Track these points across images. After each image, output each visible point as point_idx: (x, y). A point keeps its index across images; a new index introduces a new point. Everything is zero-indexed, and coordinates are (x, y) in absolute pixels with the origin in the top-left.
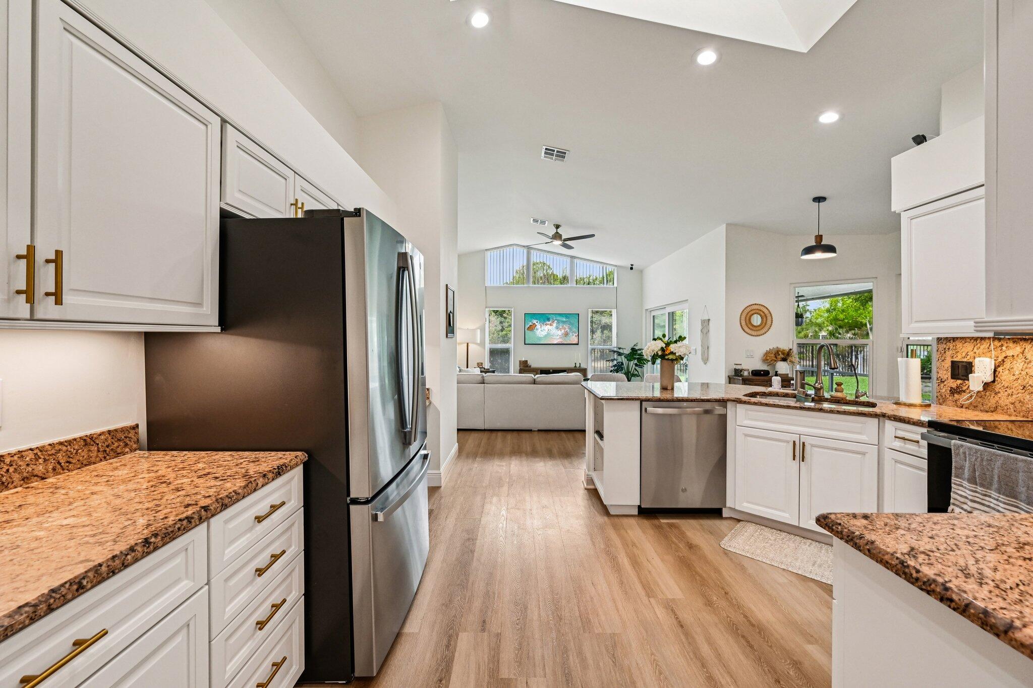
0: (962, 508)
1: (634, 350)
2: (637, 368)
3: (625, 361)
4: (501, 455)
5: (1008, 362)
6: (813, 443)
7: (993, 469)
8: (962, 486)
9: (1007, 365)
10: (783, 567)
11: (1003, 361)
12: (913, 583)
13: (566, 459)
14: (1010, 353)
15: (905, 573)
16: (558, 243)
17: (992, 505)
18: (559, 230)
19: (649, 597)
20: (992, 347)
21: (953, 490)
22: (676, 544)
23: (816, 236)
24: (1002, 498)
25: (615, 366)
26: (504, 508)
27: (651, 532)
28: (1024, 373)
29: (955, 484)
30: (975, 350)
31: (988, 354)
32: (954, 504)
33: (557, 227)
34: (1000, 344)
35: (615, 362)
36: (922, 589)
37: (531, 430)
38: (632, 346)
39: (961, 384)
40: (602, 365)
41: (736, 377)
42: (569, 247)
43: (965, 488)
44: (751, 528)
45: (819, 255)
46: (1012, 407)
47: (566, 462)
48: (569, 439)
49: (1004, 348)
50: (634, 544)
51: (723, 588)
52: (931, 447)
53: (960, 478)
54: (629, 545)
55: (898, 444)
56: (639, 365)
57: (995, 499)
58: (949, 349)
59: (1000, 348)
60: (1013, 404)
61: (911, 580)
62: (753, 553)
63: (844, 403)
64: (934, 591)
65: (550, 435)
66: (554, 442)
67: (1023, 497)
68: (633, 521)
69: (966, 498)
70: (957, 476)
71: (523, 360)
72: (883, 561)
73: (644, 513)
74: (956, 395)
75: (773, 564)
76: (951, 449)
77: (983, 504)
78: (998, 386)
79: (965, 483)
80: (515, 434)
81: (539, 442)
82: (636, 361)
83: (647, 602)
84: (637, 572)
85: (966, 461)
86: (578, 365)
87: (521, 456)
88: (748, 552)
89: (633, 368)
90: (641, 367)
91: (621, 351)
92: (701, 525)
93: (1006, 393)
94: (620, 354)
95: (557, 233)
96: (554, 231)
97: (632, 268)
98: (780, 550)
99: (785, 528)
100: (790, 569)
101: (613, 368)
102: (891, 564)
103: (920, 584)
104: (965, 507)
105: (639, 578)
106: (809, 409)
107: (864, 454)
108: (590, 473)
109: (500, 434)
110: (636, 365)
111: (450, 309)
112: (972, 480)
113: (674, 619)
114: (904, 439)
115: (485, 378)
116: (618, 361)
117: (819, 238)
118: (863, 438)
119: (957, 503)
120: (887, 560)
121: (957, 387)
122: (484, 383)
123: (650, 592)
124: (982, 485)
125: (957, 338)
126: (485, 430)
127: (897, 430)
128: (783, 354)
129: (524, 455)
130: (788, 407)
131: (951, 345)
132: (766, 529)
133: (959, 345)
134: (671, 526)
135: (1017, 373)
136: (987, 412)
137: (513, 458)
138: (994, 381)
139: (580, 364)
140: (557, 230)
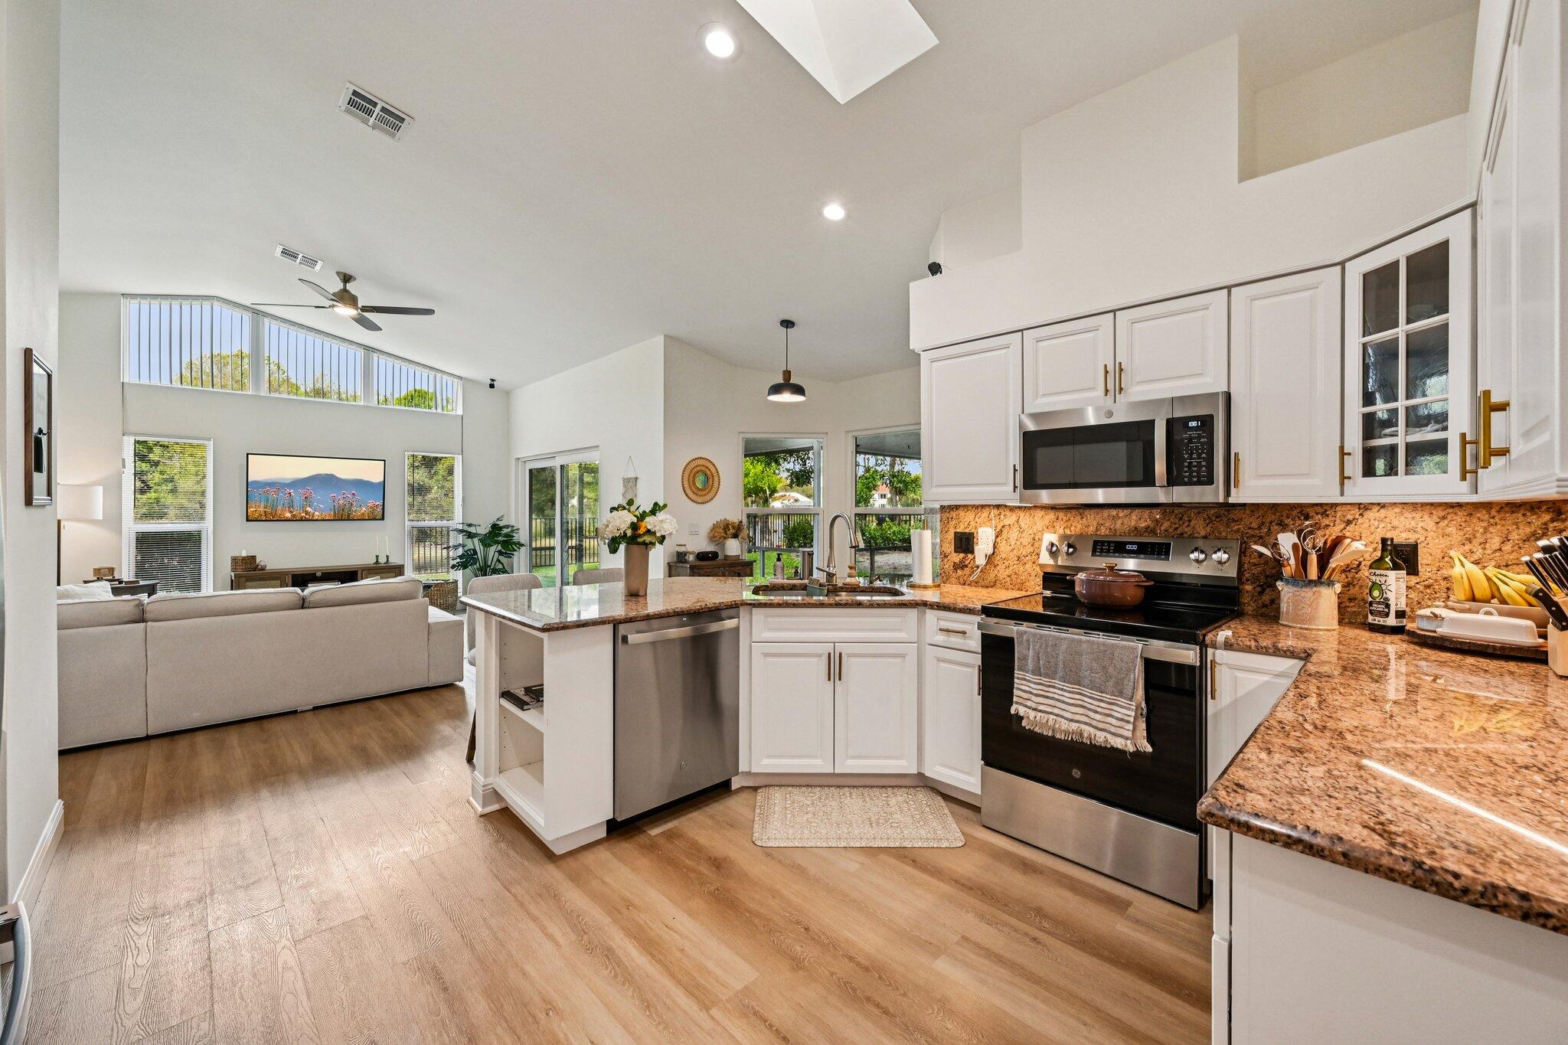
0: (1026, 706)
1: (496, 528)
2: (501, 558)
3: (479, 548)
4: (224, 794)
5: (1005, 531)
6: (850, 652)
7: (1058, 654)
8: (1025, 680)
9: (1005, 535)
10: (843, 844)
11: (1001, 530)
12: (1455, 899)
13: (409, 759)
14: (1007, 522)
15: (1436, 884)
16: (346, 311)
17: (1056, 696)
18: (349, 286)
19: (707, 1009)
20: (992, 515)
21: (1015, 685)
22: (694, 870)
23: (784, 372)
24: (1068, 686)
25: (460, 557)
26: (284, 942)
27: (644, 862)
28: (1018, 543)
29: (1018, 678)
30: (977, 519)
31: (988, 524)
32: (1017, 703)
33: (347, 278)
34: (999, 512)
35: (460, 551)
36: (1478, 906)
37: (295, 712)
38: (492, 520)
39: (963, 558)
40: (433, 554)
41: (681, 565)
42: (373, 327)
43: (1029, 681)
44: (777, 795)
45: (786, 397)
46: (1008, 579)
47: (411, 766)
48: (399, 715)
49: (1002, 517)
50: (629, 905)
51: (798, 923)
52: (985, 638)
53: (1023, 671)
54: (619, 909)
55: (940, 638)
56: (506, 553)
57: (1059, 689)
58: (952, 518)
59: (998, 517)
60: (1009, 576)
61: (1453, 893)
62: (801, 839)
63: (860, 592)
64: (1506, 906)
65: (348, 714)
66: (366, 729)
67: (1087, 682)
68: (603, 854)
69: (1031, 693)
70: (1019, 669)
71: (244, 554)
72: (1381, 869)
73: (619, 829)
74: (958, 571)
75: (830, 844)
76: (1013, 638)
77: (1047, 697)
78: (998, 558)
79: (1029, 676)
80: (250, 729)
81: (328, 738)
82: (500, 548)
83: (707, 1024)
84: (659, 962)
85: (1029, 649)
86: (382, 560)
87: (286, 783)
88: (794, 839)
89: (495, 559)
90: (509, 556)
91: (472, 530)
92: (712, 817)
93: (1004, 566)
94: (470, 535)
95: (345, 290)
96: (338, 286)
97: (492, 386)
98: (828, 819)
99: (818, 781)
100: (852, 844)
101: (458, 560)
102: (1400, 873)
103: (1472, 897)
104: (1029, 703)
105: (672, 975)
106: (822, 605)
107: (903, 656)
108: (490, 780)
109: (200, 738)
110: (500, 553)
111: (39, 422)
112: (1037, 672)
113: (767, 1031)
114: (947, 631)
115: (148, 608)
116: (466, 548)
117: (787, 374)
118: (902, 635)
119: (1020, 700)
120: (1388, 865)
121: (960, 562)
122: (143, 620)
123: (704, 998)
124: (1047, 676)
125: (960, 506)
126: (148, 738)
127: (939, 621)
128: (734, 528)
129: (295, 777)
130: (795, 605)
131: (954, 514)
132: (795, 790)
133: (961, 513)
134: (670, 835)
135: (1013, 543)
136: (988, 587)
137: (265, 793)
138: (993, 554)
139: (387, 557)
140: (345, 286)
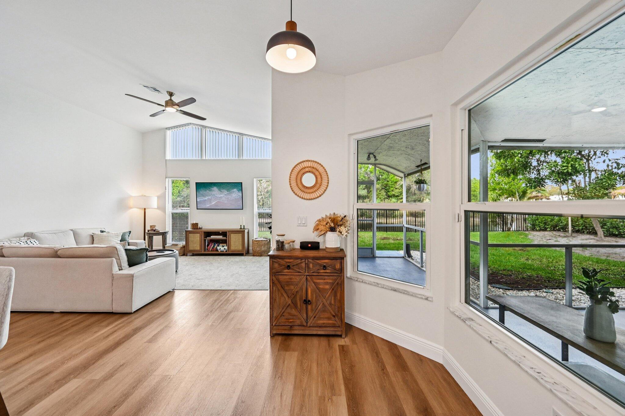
33: (171, 94)
71: (194, 222)
86: (242, 227)
95: (171, 100)
117: (292, 25)
139: (244, 226)
140: (171, 98)
